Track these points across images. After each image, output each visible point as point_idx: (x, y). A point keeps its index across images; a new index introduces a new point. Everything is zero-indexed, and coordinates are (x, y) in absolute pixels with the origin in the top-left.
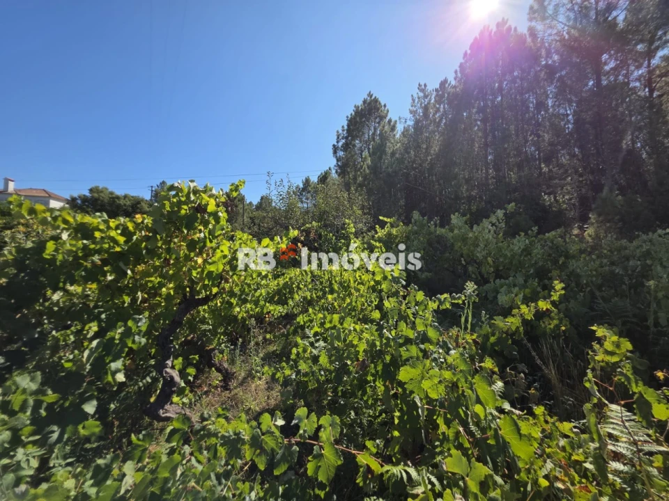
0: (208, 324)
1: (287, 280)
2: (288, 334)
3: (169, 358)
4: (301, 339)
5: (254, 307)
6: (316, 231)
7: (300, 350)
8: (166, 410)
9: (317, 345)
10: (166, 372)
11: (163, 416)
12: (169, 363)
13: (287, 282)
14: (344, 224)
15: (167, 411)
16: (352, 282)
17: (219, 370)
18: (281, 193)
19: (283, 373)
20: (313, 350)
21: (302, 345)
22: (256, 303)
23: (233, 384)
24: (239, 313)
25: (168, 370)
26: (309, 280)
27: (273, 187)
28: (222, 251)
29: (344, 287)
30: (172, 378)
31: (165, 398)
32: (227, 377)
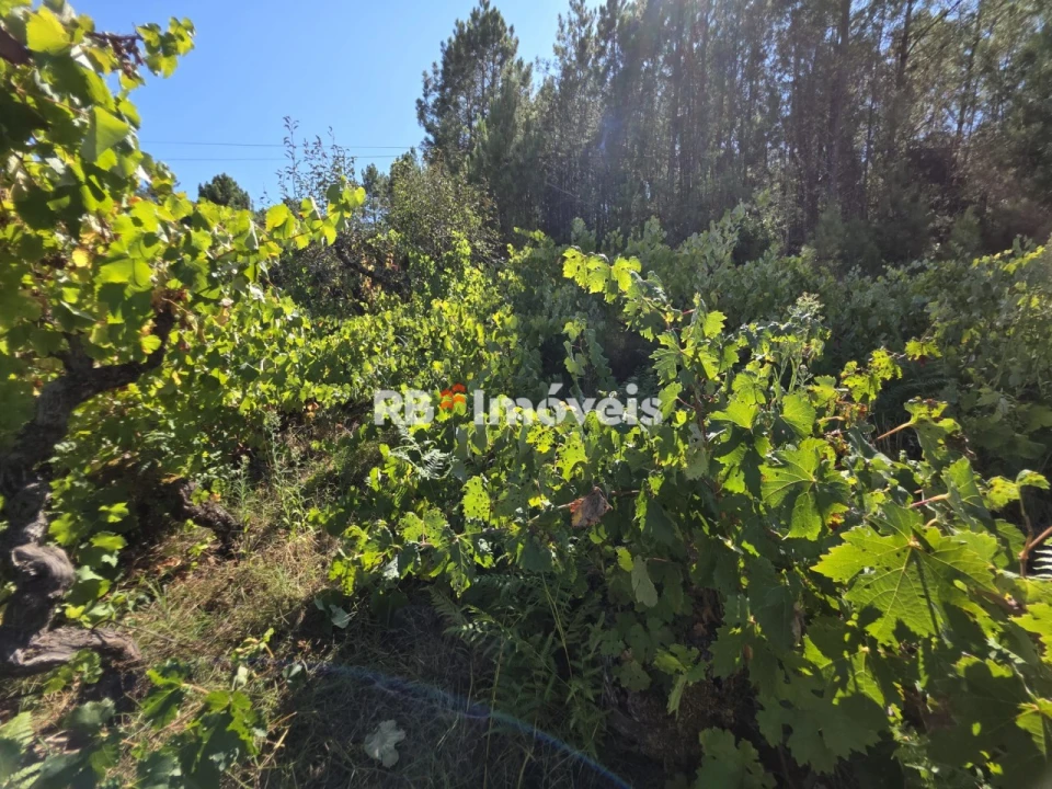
0: (166, 428)
1: (347, 337)
2: (357, 439)
3: (33, 517)
4: (392, 446)
5: (273, 388)
6: (397, 251)
7: (390, 472)
8: (36, 647)
9: (426, 457)
10: (21, 556)
11: (28, 663)
12: (35, 530)
13: (347, 341)
14: (450, 238)
15: (40, 650)
16: (481, 334)
17: (204, 522)
18: (321, 170)
19: (358, 562)
20: (419, 470)
21: (393, 461)
22: (279, 379)
24: (240, 401)
25: (29, 549)
26: (392, 339)
27: (299, 153)
28: (137, 222)
29: (465, 344)
30: (43, 570)
31: (32, 620)
32: (226, 533)
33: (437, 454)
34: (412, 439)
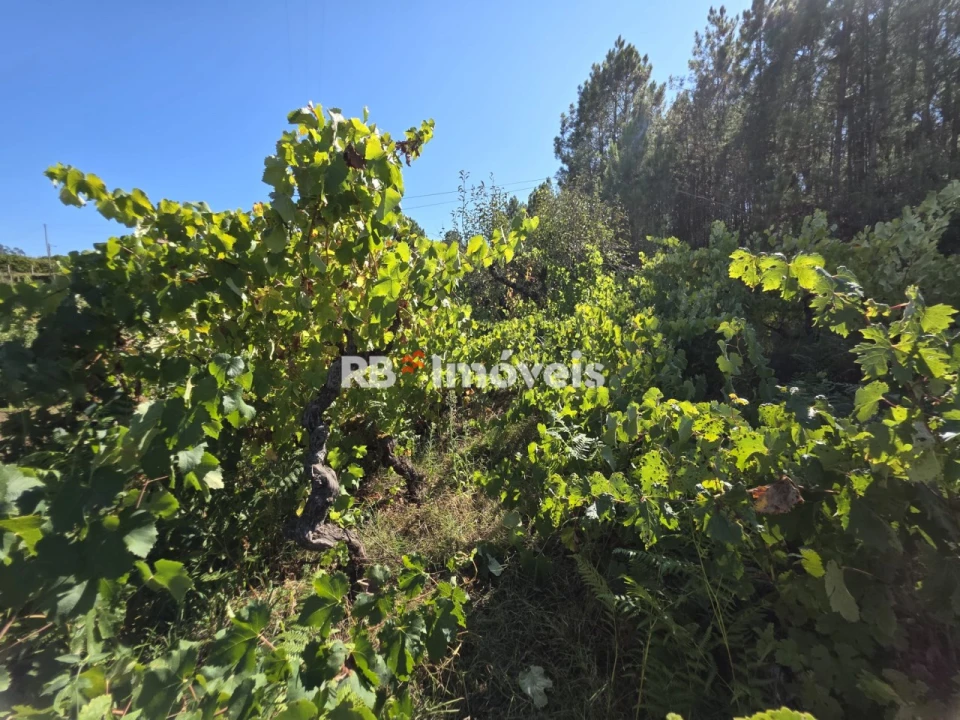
0: (381, 399)
1: (498, 337)
2: (504, 422)
3: (320, 448)
4: (547, 426)
6: (536, 265)
7: (546, 447)
8: (318, 532)
9: (575, 440)
10: (316, 471)
11: (314, 542)
12: (321, 455)
13: (499, 340)
14: (584, 251)
15: (320, 535)
16: (618, 334)
17: (399, 470)
18: (482, 206)
20: (568, 449)
21: (549, 439)
23: (422, 492)
24: (426, 383)
25: (319, 467)
26: (533, 339)
27: (468, 196)
28: (398, 256)
29: (603, 344)
30: (325, 481)
31: (317, 513)
32: (413, 481)
33: (583, 438)
34: (563, 423)
